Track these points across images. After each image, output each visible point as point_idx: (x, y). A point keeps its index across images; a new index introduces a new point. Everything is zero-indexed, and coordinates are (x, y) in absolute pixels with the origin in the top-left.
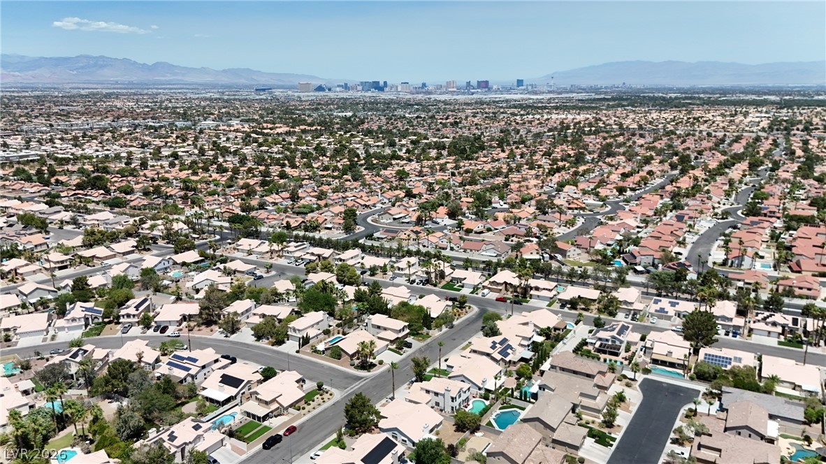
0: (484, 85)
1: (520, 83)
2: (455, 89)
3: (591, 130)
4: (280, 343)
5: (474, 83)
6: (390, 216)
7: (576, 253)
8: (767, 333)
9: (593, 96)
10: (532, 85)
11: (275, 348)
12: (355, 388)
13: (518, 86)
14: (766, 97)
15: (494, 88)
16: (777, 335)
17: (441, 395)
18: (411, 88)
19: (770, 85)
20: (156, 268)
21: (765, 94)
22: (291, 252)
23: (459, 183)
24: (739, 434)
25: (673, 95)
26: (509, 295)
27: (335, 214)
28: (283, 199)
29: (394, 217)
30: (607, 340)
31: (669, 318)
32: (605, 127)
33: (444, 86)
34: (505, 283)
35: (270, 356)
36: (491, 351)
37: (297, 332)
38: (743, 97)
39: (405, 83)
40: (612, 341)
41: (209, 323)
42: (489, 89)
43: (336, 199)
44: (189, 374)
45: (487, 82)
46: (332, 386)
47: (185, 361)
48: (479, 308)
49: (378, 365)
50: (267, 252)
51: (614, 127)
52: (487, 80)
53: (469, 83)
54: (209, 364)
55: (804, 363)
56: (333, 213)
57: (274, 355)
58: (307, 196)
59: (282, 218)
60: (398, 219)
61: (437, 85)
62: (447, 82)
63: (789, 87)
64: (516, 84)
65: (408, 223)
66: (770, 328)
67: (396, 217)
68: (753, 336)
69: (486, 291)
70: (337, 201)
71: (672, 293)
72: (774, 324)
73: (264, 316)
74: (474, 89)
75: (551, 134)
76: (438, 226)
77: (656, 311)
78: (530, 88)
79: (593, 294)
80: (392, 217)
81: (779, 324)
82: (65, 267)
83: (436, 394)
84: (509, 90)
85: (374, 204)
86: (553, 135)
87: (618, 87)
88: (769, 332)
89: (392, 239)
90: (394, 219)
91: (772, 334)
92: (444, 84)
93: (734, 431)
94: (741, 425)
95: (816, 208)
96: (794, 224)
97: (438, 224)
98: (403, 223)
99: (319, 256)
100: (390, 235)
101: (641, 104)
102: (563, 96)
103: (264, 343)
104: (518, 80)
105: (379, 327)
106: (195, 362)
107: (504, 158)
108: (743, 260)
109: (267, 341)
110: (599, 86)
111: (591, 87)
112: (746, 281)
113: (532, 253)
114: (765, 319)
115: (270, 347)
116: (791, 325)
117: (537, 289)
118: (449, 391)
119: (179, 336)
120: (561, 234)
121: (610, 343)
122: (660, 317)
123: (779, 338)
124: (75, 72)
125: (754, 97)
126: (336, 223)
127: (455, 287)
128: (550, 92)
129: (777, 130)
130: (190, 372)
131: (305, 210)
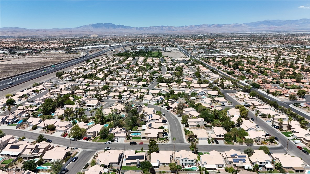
20: (199, 94)
22: (246, 100)
28: (292, 81)
54: (154, 120)
82: (184, 88)
99: (253, 104)
124: (298, 26)
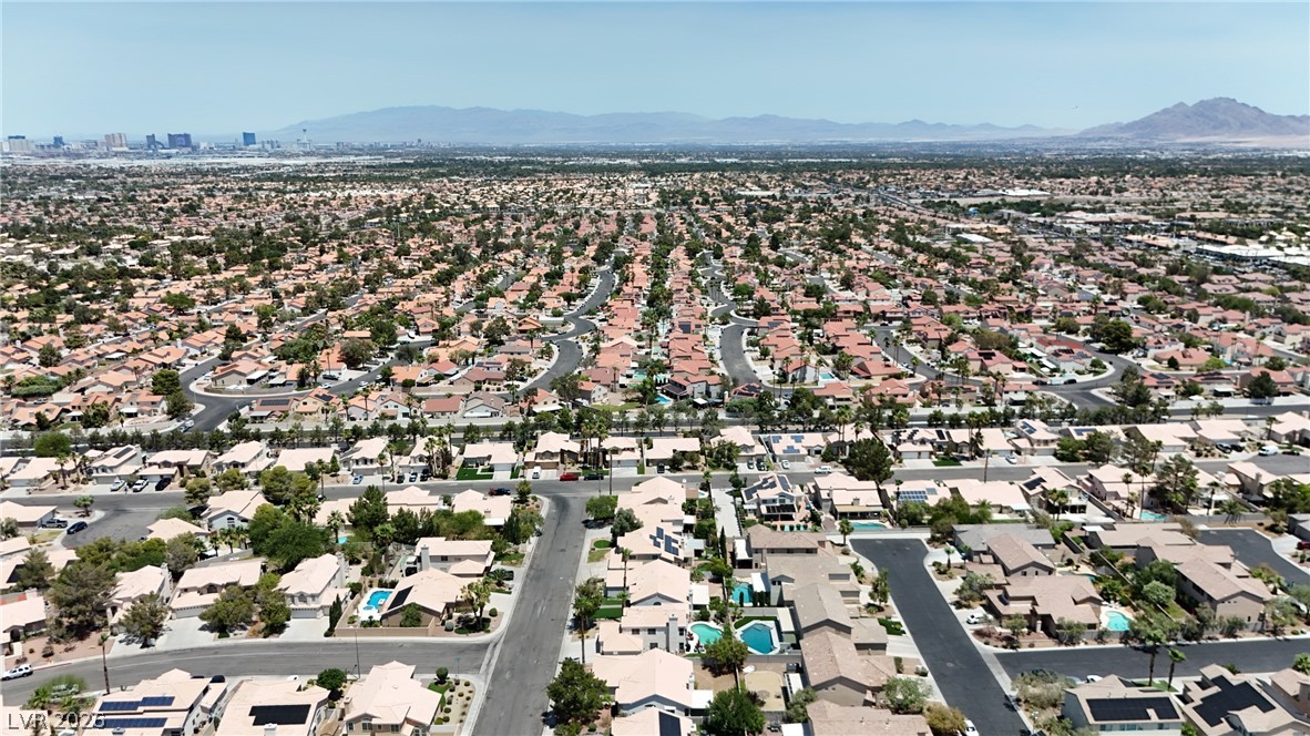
0: (181, 141)
1: (249, 138)
2: (126, 149)
3: (434, 212)
4: (276, 628)
5: (162, 137)
6: (241, 378)
7: (601, 393)
8: (917, 454)
9: (384, 160)
10: (271, 143)
11: (273, 639)
12: (494, 662)
13: (247, 144)
14: (622, 161)
15: (202, 148)
16: (928, 454)
17: (661, 629)
18: (33, 146)
19: (613, 144)
21: (618, 156)
22: (111, 468)
23: (303, 309)
24: (1025, 574)
25: (503, 159)
26: (575, 469)
27: (114, 388)
29: (249, 377)
30: (774, 501)
31: (802, 458)
32: (452, 208)
33: (103, 144)
34: (563, 452)
35: (282, 656)
36: (655, 551)
37: (310, 599)
38: (592, 161)
39: (17, 137)
40: (781, 501)
41: (81, 631)
42: (195, 148)
43: (88, 360)
44: (165, 731)
45: (187, 137)
46: (459, 671)
47: (140, 709)
48: (548, 497)
49: (492, 618)
50: (46, 478)
51: (466, 206)
52: (187, 133)
53: (151, 138)
54: (199, 699)
55: (985, 481)
56: (108, 385)
57: (287, 652)
58: (8, 362)
59: (8, 409)
60: (260, 379)
61: (88, 142)
62: (107, 136)
63: (636, 147)
64: (241, 140)
65: (284, 384)
66: (919, 448)
67: (254, 376)
68: (904, 461)
69: (537, 469)
70: (88, 364)
71: (779, 426)
72: (923, 442)
73: (211, 588)
74: (164, 148)
75: (376, 220)
76: (337, 383)
77: (784, 451)
78: (268, 147)
79: (692, 445)
80: (244, 379)
81: (928, 440)
83: (652, 631)
84: (233, 150)
85: (179, 360)
86: (380, 222)
87: (411, 147)
88: (920, 453)
89: (285, 415)
90: (251, 382)
91: (922, 454)
92: (101, 138)
93: (1020, 573)
94: (1026, 563)
95: (815, 299)
96: (815, 321)
97: (336, 379)
98: (272, 385)
99: (180, 465)
100: (278, 409)
101: (466, 171)
102: (334, 160)
103: (239, 638)
104: (245, 134)
105: (444, 559)
106: (170, 704)
107: (333, 263)
108: (805, 372)
109: (245, 633)
110: (382, 145)
111: (371, 145)
112: (837, 397)
113: (545, 403)
114: (910, 437)
115: (260, 640)
116: (938, 440)
117: (615, 451)
118: (676, 619)
119: (30, 673)
120: (546, 371)
121: (778, 504)
122: (792, 459)
123: (930, 458)
125: (606, 161)
126: (146, 404)
127: (479, 473)
128: (307, 154)
129: (674, 204)
130: (167, 726)
131: (43, 389)
